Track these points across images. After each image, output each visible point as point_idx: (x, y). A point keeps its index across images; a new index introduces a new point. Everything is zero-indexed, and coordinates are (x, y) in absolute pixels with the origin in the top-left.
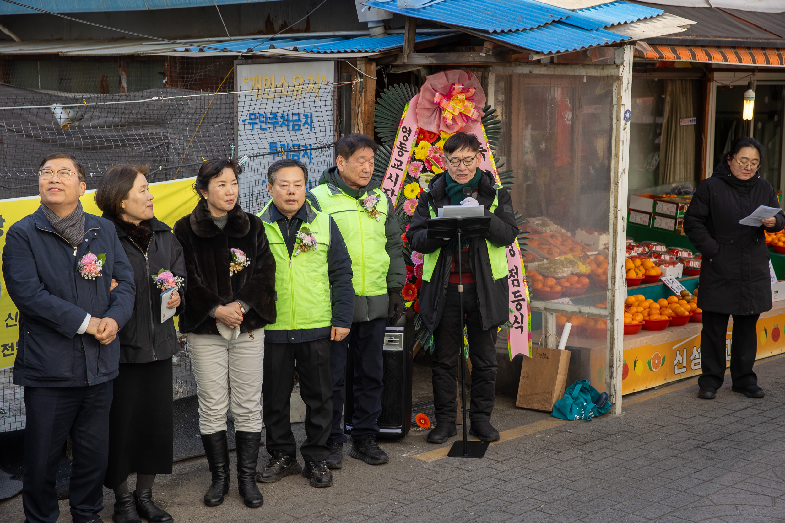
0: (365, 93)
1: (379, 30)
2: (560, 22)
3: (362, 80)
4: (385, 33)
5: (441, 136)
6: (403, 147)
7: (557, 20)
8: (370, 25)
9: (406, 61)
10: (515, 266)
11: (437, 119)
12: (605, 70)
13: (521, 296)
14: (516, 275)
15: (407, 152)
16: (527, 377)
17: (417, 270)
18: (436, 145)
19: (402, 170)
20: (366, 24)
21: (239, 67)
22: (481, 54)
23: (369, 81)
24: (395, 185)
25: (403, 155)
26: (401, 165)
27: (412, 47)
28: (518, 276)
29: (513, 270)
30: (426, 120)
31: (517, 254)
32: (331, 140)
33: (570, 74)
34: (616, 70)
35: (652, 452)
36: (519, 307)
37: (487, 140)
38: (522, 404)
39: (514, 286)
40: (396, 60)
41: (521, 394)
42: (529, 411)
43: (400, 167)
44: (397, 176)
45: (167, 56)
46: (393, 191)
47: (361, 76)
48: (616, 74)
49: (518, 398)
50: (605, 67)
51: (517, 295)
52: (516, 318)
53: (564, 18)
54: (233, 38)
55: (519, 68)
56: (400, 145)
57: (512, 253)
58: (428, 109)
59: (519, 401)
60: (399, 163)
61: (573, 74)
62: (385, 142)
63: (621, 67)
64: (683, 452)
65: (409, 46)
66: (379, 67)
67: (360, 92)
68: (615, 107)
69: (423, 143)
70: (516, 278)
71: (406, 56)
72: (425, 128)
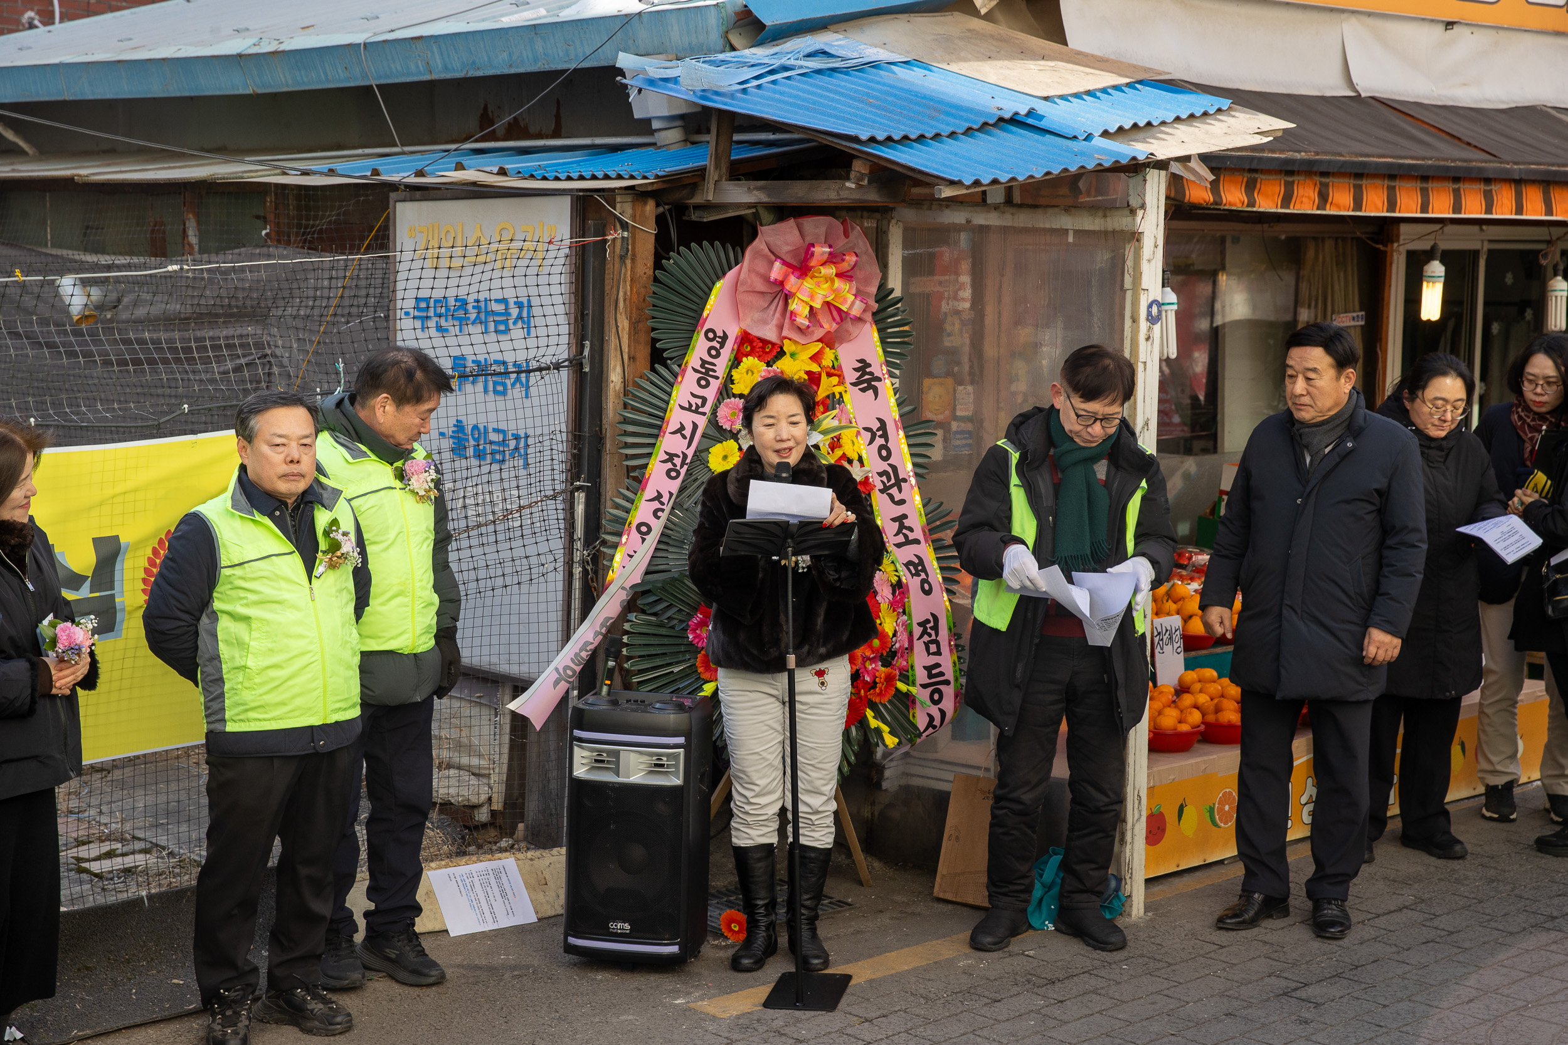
0: (633, 260)
1: (673, 136)
2: (1014, 121)
3: (626, 234)
4: (685, 141)
5: (785, 349)
6: (708, 370)
7: (1007, 116)
8: (656, 125)
9: (710, 198)
10: (932, 615)
11: (777, 315)
12: (1108, 219)
13: (942, 674)
14: (933, 632)
15: (717, 378)
16: (957, 838)
18: (775, 367)
19: (704, 414)
20: (647, 122)
21: (399, 206)
22: (848, 184)
23: (639, 235)
24: (689, 445)
25: (708, 384)
26: (703, 405)
27: (724, 170)
28: (937, 635)
29: (928, 621)
30: (757, 315)
31: (936, 589)
32: (563, 353)
33: (1042, 226)
34: (1130, 219)
35: (1188, 1003)
36: (936, 697)
37: (882, 358)
38: (945, 892)
39: (929, 654)
40: (692, 195)
41: (945, 873)
42: (959, 907)
43: (701, 410)
45: (269, 184)
46: (685, 456)
47: (624, 226)
48: (1130, 228)
49: (938, 879)
50: (1108, 213)
51: (934, 672)
52: (931, 718)
53: (1023, 112)
54: (406, 149)
55: (947, 212)
56: (702, 366)
57: (926, 587)
58: (762, 293)
59: (941, 885)
60: (699, 402)
61: (1047, 226)
62: (671, 359)
63: (1140, 213)
64: (1250, 1005)
65: (717, 166)
66: (661, 209)
67: (623, 258)
68: (1129, 294)
69: (748, 362)
70: (934, 637)
71: (712, 186)
72: (757, 332)
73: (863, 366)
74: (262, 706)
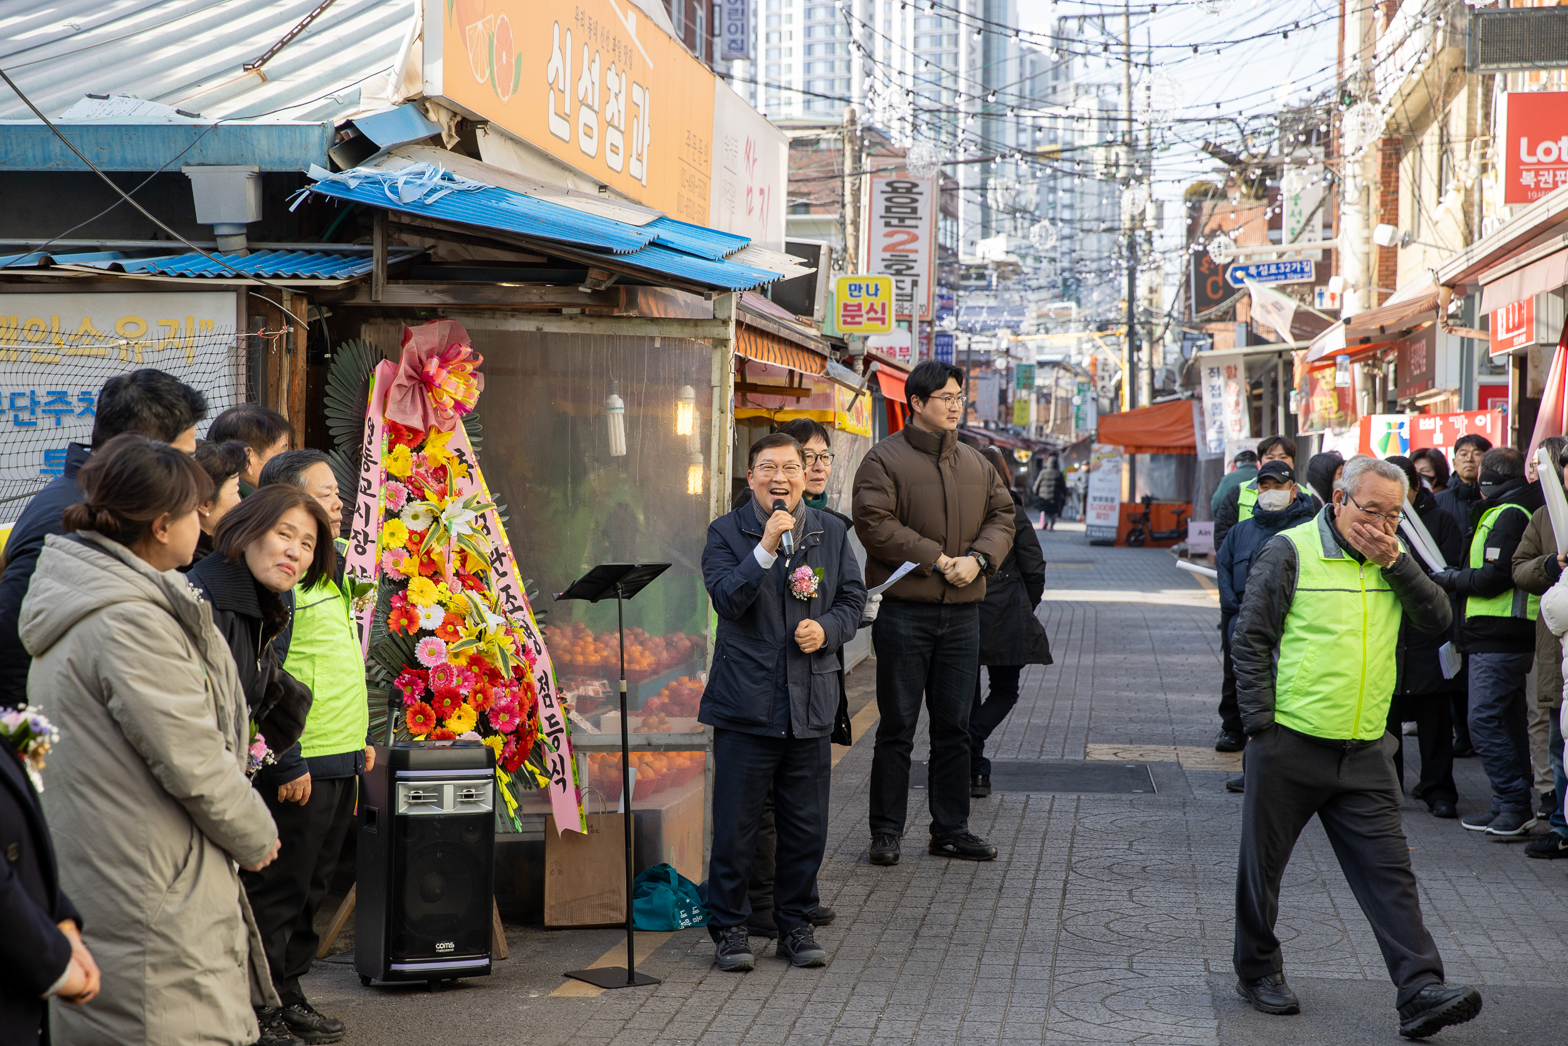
1: (240, 242)
2: (654, 244)
3: (292, 330)
4: (247, 247)
5: (428, 437)
6: (368, 455)
7: (651, 240)
8: (219, 231)
9: (380, 298)
10: (544, 672)
11: (419, 406)
12: (699, 329)
13: (557, 723)
15: (376, 463)
16: (560, 872)
17: (434, 677)
18: (424, 452)
19: (373, 496)
20: (210, 228)
23: (299, 330)
24: (367, 524)
25: (368, 469)
26: (369, 487)
27: (385, 274)
28: (548, 689)
29: (541, 678)
30: (397, 407)
31: (544, 649)
33: (624, 334)
34: (722, 329)
36: (555, 744)
37: (471, 448)
38: (557, 920)
39: (547, 706)
41: (553, 903)
43: (368, 492)
44: (368, 508)
46: (367, 534)
47: (290, 322)
48: (722, 336)
49: (547, 911)
50: (699, 323)
51: (553, 721)
52: (555, 763)
55: (513, 320)
57: (538, 647)
58: (400, 386)
59: (551, 915)
60: (366, 484)
65: (383, 271)
67: (289, 352)
68: (716, 391)
69: (401, 449)
70: (547, 692)
71: (380, 289)
72: (398, 421)
73: (461, 454)
74: (325, 734)
